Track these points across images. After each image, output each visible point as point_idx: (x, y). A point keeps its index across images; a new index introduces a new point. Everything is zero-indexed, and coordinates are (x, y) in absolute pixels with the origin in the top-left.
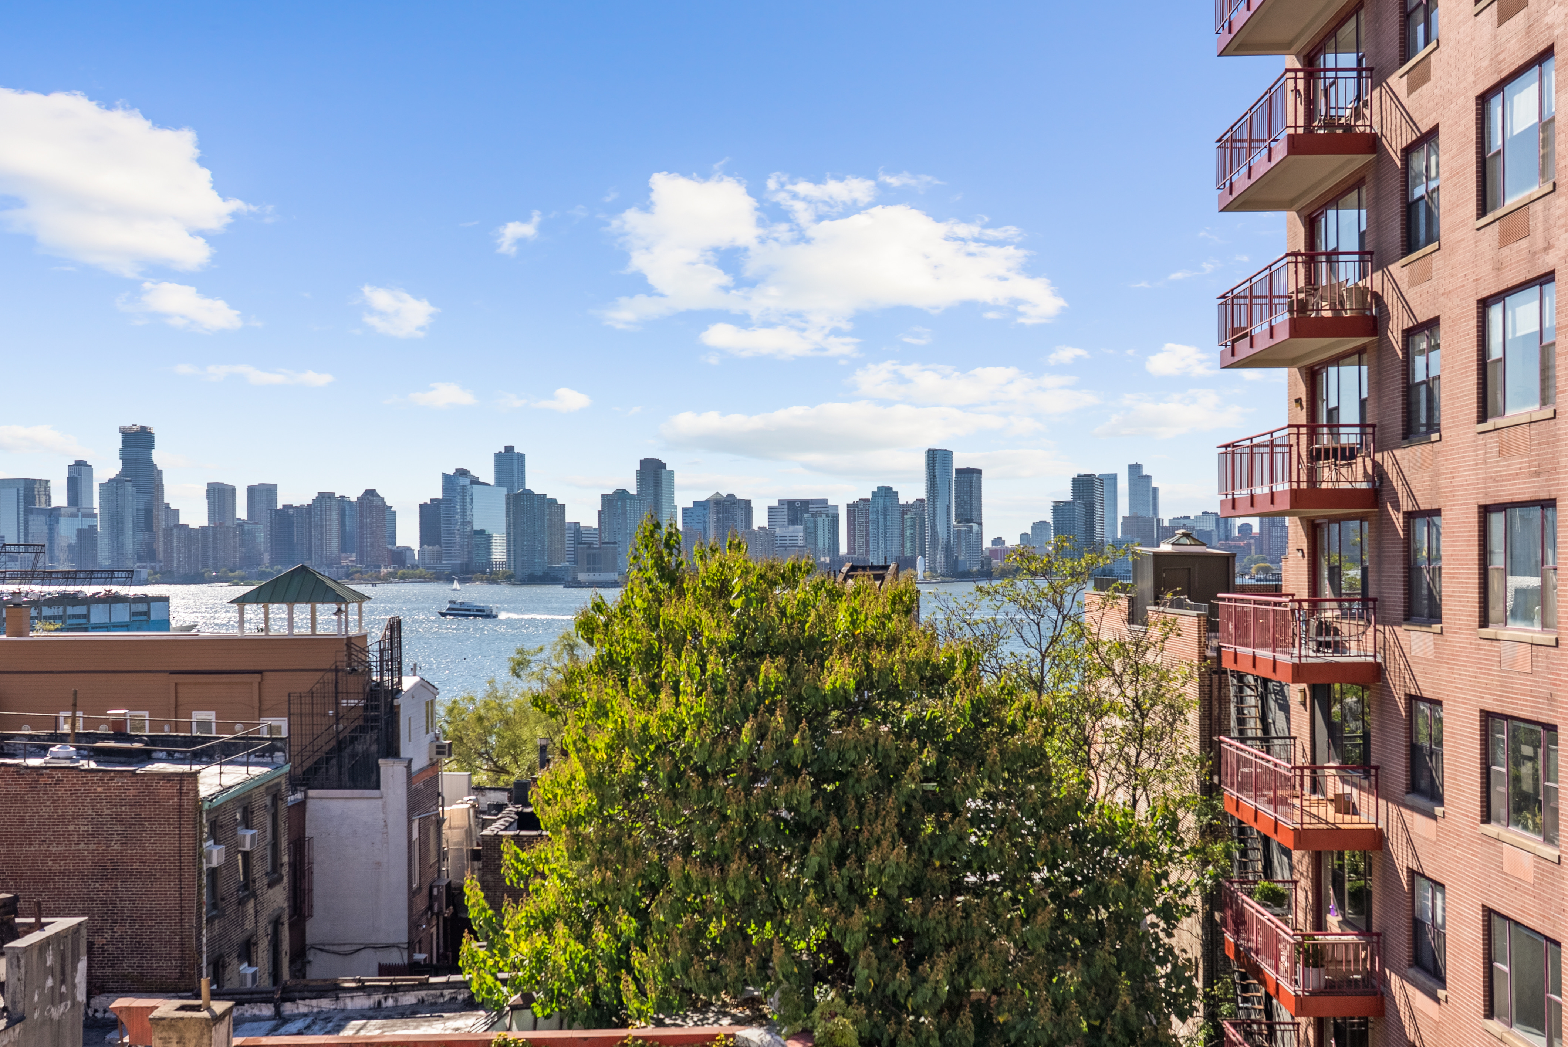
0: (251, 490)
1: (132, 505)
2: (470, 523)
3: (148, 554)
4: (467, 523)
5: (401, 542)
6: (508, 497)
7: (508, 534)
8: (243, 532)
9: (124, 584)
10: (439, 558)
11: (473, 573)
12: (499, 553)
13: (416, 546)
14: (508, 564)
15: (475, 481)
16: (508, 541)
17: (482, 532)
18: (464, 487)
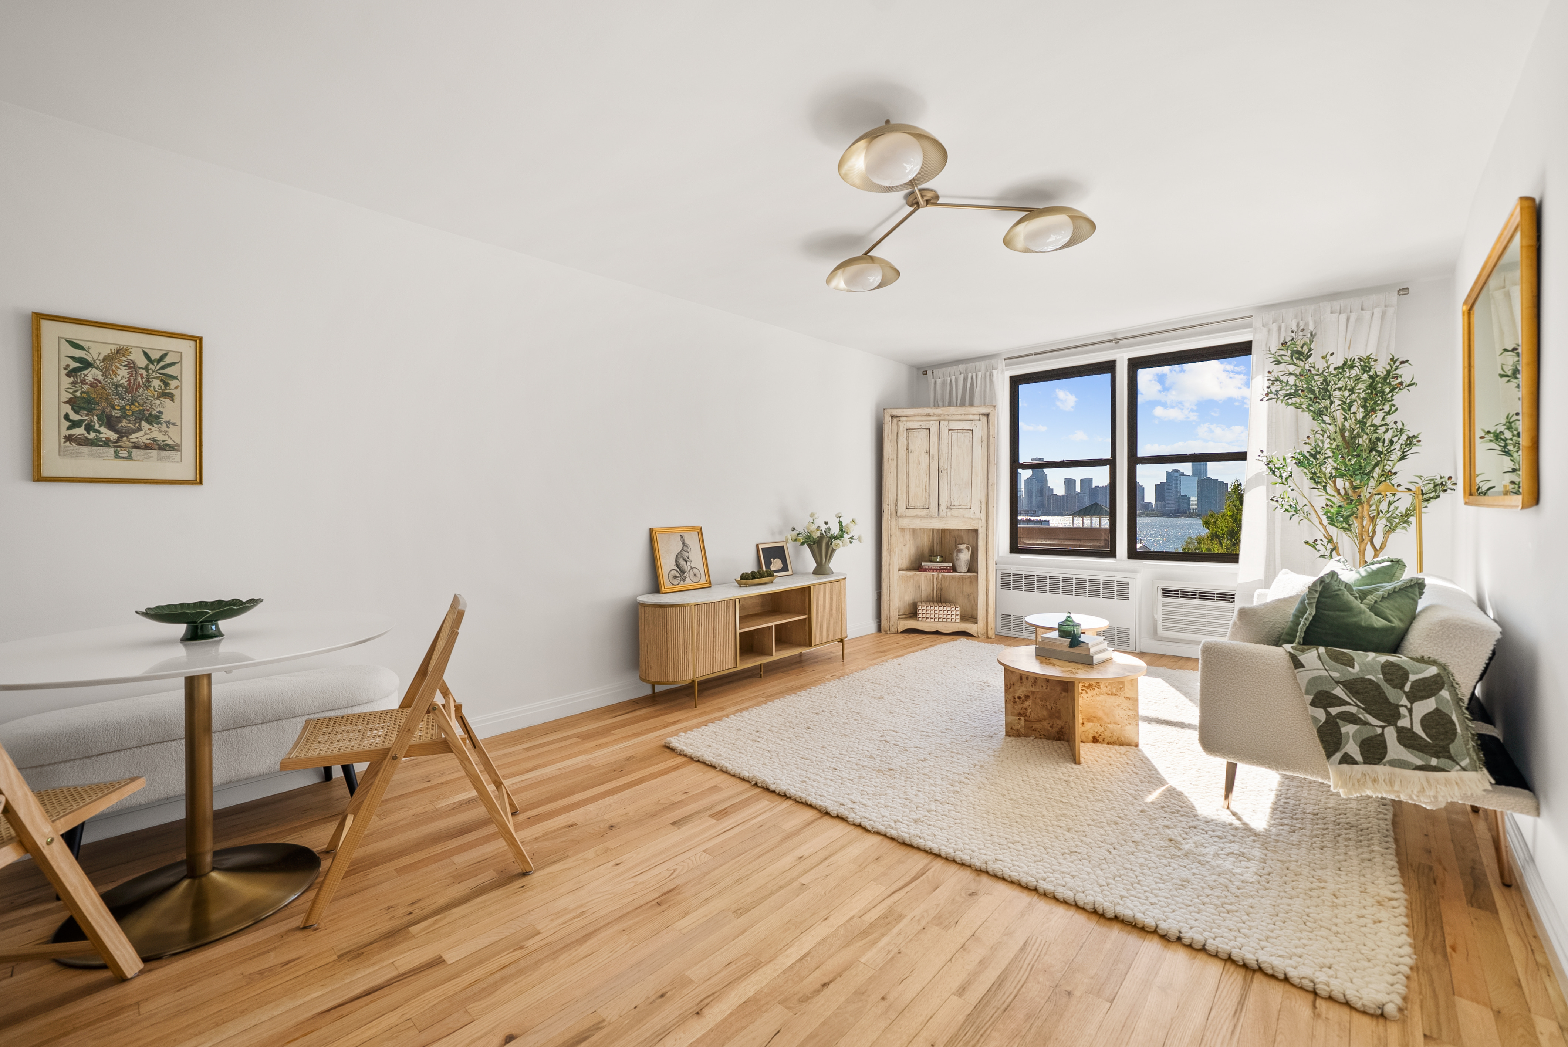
0: (1082, 480)
1: (1035, 487)
2: (1180, 492)
3: (1041, 505)
4: (1177, 492)
5: (1146, 500)
6: (1198, 481)
7: (1198, 497)
8: (1078, 497)
9: (1032, 516)
10: (1164, 507)
11: (1181, 513)
12: (1194, 505)
13: (1153, 502)
14: (1198, 509)
15: (1182, 474)
16: (1198, 500)
17: (1186, 496)
18: (1176, 477)
